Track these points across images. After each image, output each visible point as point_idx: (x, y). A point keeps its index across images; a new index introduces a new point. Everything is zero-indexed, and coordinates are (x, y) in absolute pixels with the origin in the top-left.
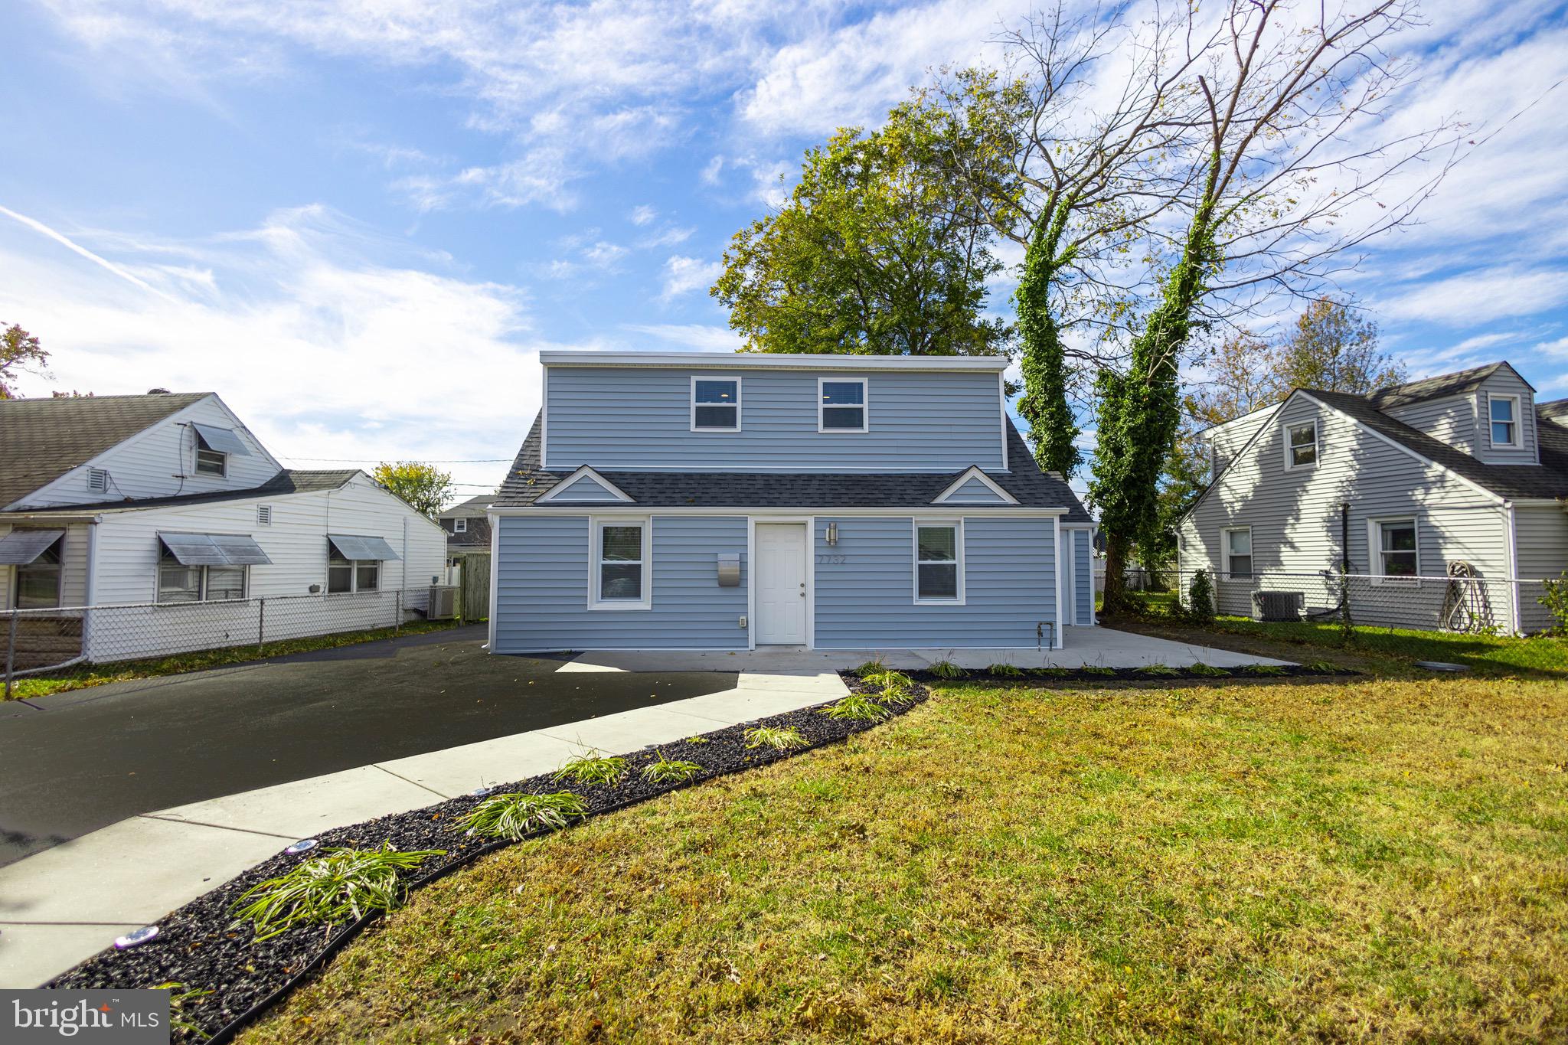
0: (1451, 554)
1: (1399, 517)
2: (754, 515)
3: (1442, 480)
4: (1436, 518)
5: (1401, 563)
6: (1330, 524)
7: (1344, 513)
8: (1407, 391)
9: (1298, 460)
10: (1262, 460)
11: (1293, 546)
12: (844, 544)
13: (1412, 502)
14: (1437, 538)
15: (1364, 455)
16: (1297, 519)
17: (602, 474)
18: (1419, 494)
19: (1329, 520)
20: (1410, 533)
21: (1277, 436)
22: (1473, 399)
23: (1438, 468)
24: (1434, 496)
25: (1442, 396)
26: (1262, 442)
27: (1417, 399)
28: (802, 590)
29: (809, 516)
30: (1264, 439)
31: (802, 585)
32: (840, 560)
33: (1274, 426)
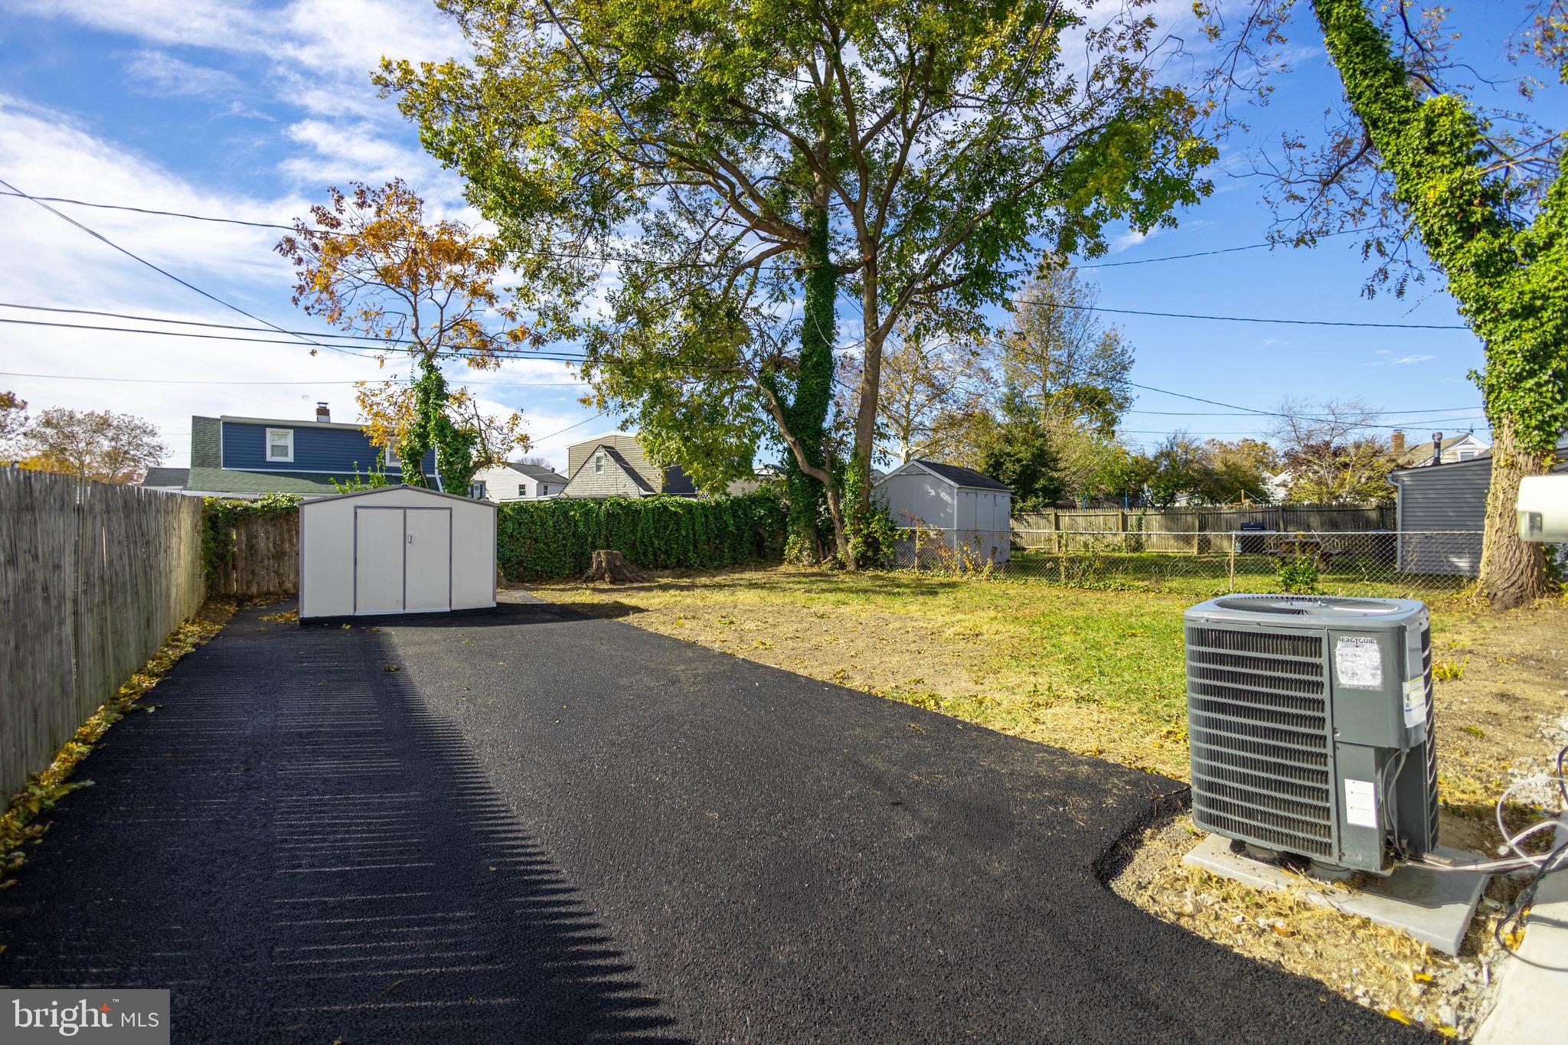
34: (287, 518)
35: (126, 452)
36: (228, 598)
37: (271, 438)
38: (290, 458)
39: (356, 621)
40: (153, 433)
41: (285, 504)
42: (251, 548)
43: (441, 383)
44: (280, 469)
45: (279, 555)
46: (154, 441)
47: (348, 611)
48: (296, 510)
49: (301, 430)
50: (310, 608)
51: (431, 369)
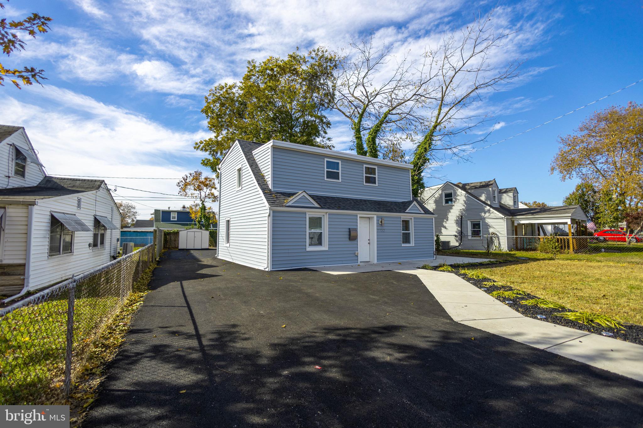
0: (491, 230)
1: (476, 220)
2: (360, 214)
3: (489, 211)
4: (488, 221)
5: (476, 233)
6: (457, 222)
7: (461, 218)
8: (472, 185)
9: (447, 202)
10: (436, 202)
11: (445, 228)
12: (385, 225)
13: (481, 216)
14: (487, 226)
15: (467, 203)
16: (447, 220)
17: (310, 196)
18: (483, 214)
19: (457, 220)
20: (479, 225)
21: (441, 195)
22: (490, 189)
23: (488, 208)
24: (487, 215)
25: (481, 188)
26: (436, 196)
27: (476, 188)
28: (369, 242)
29: (374, 215)
30: (437, 195)
31: (369, 240)
32: (383, 230)
33: (440, 192)
34: (177, 234)
35: (126, 214)
36: (167, 248)
37: (172, 215)
38: (176, 219)
39: (186, 249)
40: (134, 208)
41: (176, 231)
42: (170, 239)
43: (205, 207)
44: (174, 222)
45: (175, 241)
46: (135, 211)
47: (185, 248)
48: (178, 232)
49: (179, 213)
50: (180, 248)
51: (203, 204)
